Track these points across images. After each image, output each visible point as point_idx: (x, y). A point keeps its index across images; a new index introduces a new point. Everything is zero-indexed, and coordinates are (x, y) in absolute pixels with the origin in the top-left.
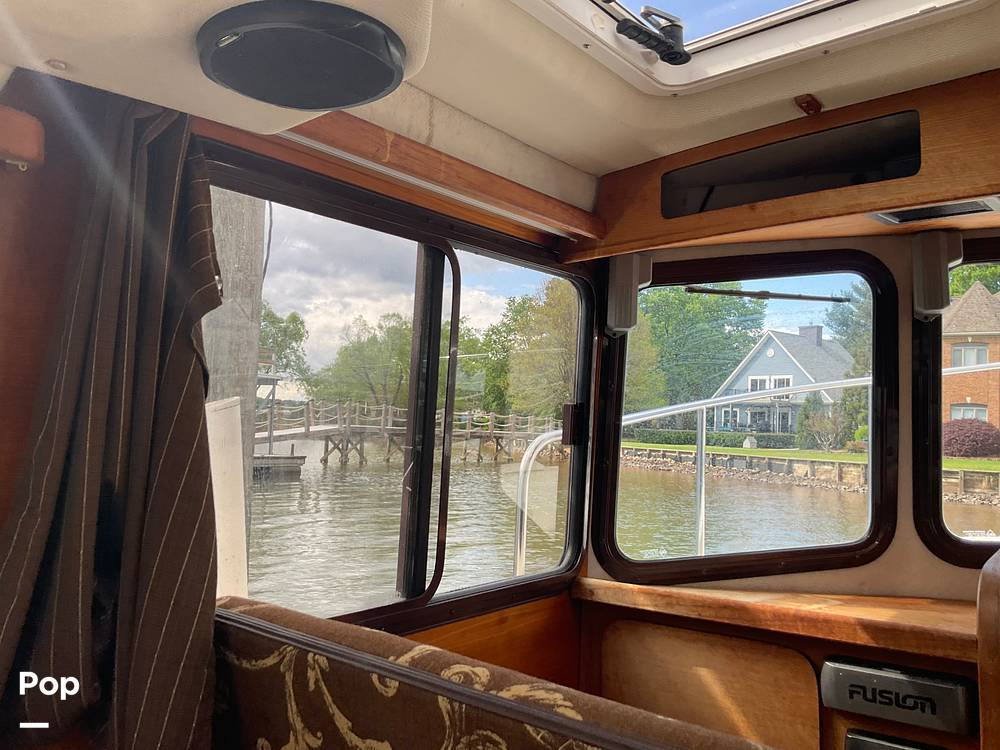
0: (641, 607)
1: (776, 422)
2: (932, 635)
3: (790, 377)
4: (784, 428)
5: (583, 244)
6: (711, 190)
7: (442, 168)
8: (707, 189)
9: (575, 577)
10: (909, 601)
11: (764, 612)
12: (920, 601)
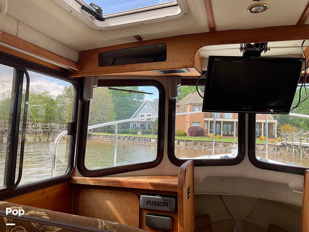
0: (90, 184)
1: (147, 127)
2: (167, 185)
3: (151, 114)
4: (149, 128)
5: (74, 72)
6: (115, 59)
7: (21, 44)
8: (114, 59)
9: (71, 177)
10: (165, 176)
11: (125, 182)
12: (168, 176)
